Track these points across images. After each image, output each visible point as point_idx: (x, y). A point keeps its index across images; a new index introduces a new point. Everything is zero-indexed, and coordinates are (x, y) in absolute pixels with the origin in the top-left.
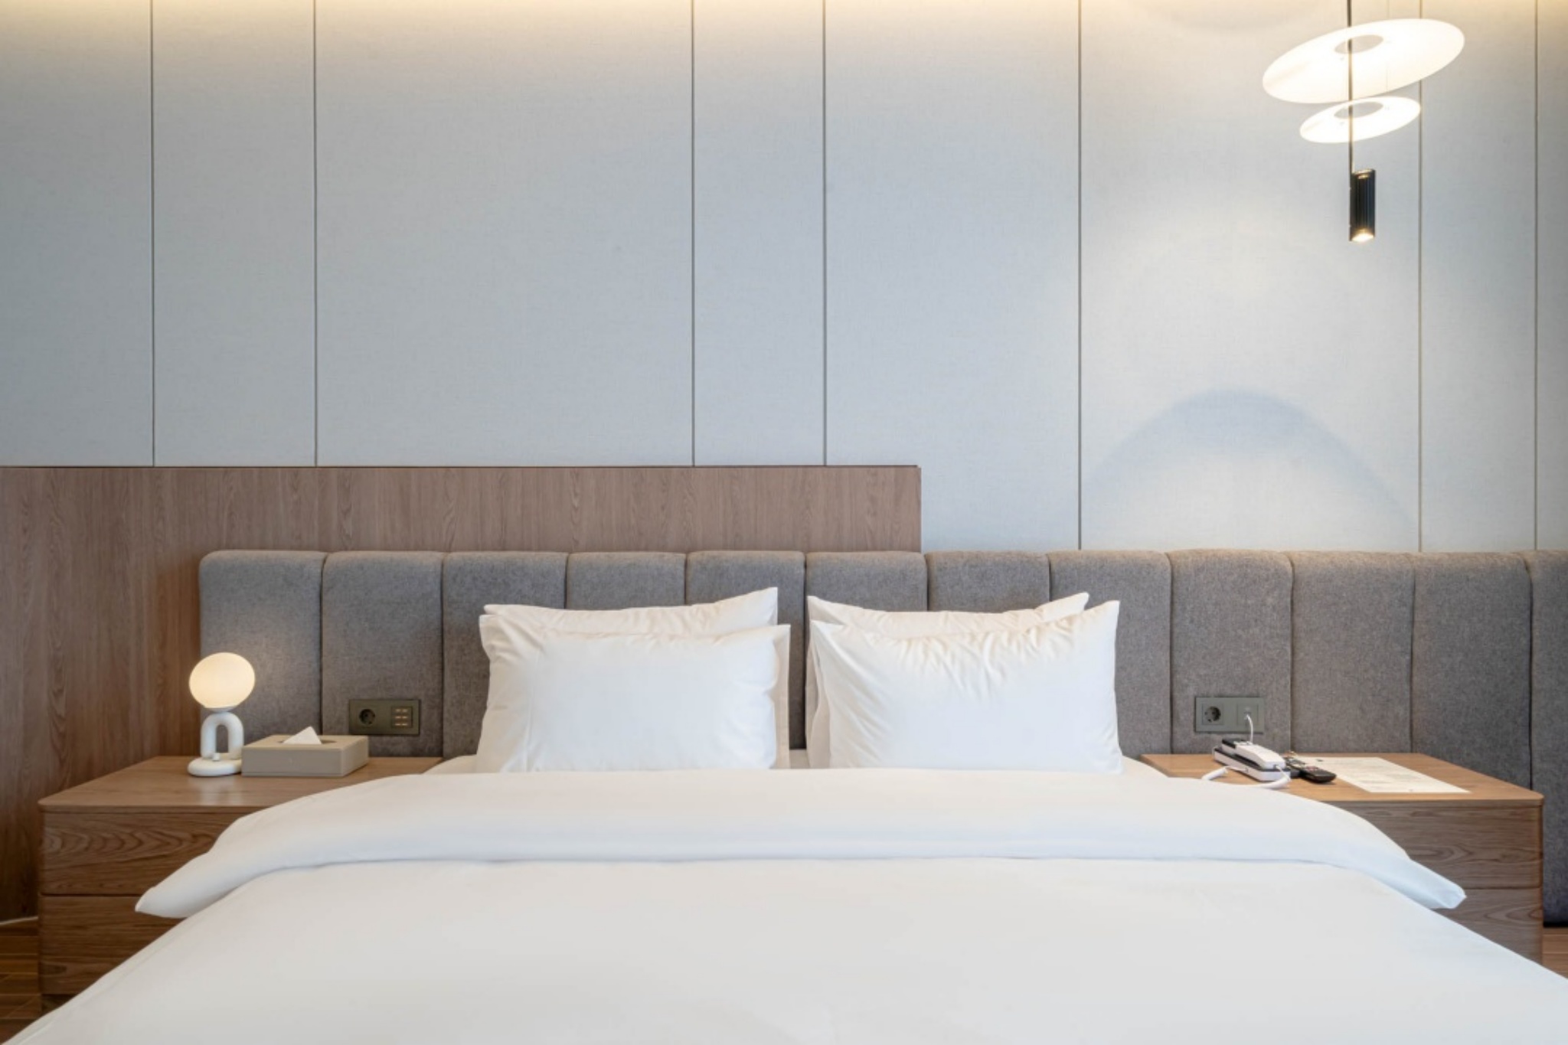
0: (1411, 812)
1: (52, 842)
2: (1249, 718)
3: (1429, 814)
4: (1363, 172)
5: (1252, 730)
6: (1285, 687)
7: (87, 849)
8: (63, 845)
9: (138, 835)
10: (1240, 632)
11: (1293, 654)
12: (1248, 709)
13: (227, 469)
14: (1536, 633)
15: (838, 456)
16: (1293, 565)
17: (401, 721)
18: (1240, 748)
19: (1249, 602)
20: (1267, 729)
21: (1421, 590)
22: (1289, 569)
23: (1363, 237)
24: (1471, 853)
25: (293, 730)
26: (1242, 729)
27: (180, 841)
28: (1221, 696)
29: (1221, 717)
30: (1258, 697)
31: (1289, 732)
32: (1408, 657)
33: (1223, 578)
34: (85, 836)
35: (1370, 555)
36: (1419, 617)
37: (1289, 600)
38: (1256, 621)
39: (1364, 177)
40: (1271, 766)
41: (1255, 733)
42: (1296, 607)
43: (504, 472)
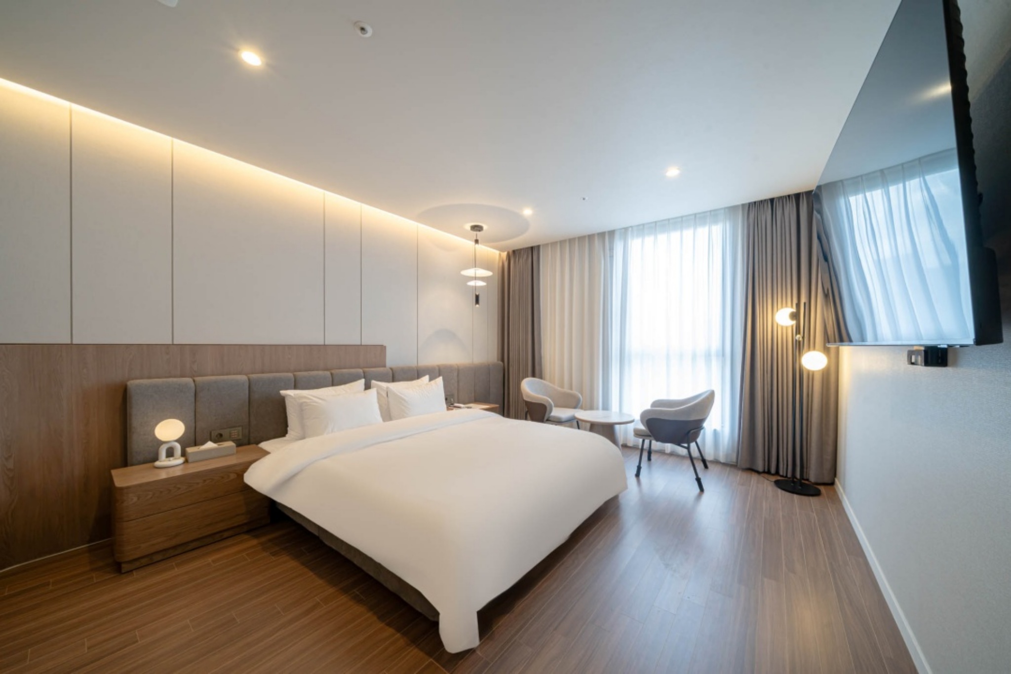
1: (132, 499)
2: (452, 399)
6: (457, 392)
7: (151, 498)
8: (138, 499)
9: (178, 486)
10: (450, 381)
11: (458, 385)
13: (128, 346)
15: (365, 342)
17: (234, 435)
19: (452, 375)
21: (476, 370)
22: (457, 367)
23: (477, 306)
25: (203, 443)
27: (198, 483)
32: (474, 384)
34: (151, 493)
36: (476, 376)
37: (458, 374)
38: (453, 379)
43: (263, 347)
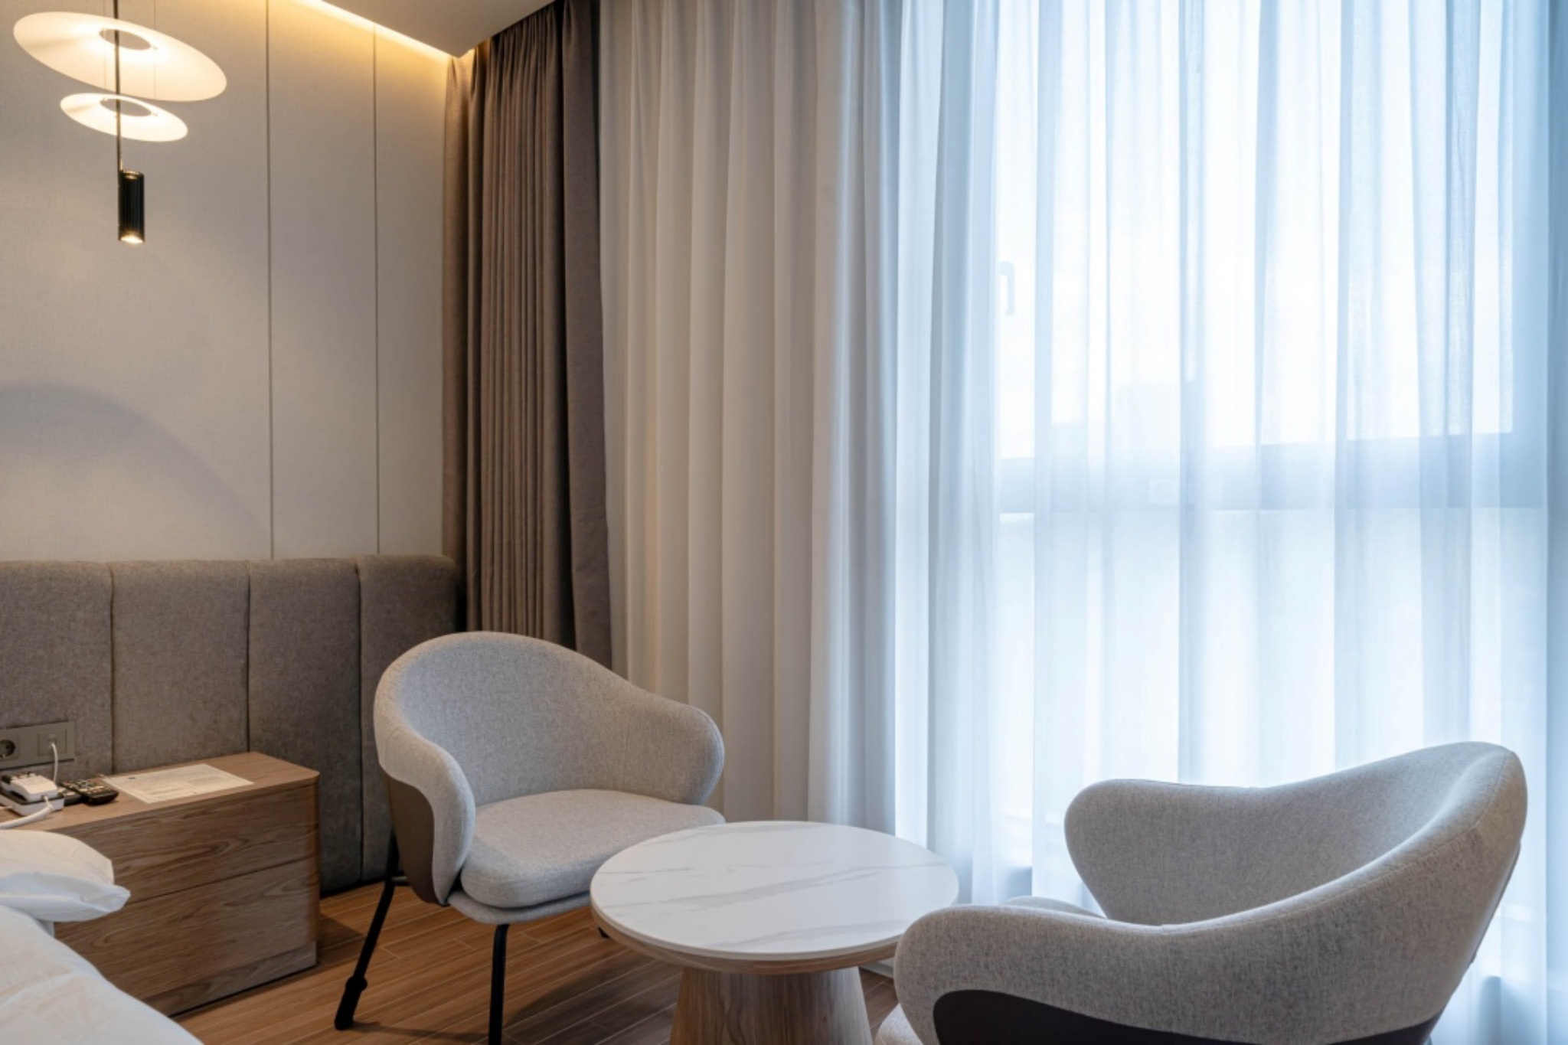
0: (183, 815)
2: (54, 746)
3: (203, 813)
4: (131, 172)
5: (56, 759)
6: (103, 706)
10: (40, 652)
11: (113, 670)
12: (52, 736)
14: (363, 628)
16: (112, 576)
18: (15, 784)
19: (52, 619)
20: (78, 754)
21: (255, 595)
22: (109, 580)
23: (132, 239)
24: (246, 841)
26: (46, 759)
28: (15, 726)
29: (16, 752)
30: (66, 720)
31: (109, 754)
32: (243, 661)
33: (17, 592)
35: (204, 563)
36: (253, 621)
37: (107, 613)
38: (62, 638)
39: (131, 177)
40: (39, 798)
41: (60, 761)
42: (116, 620)
